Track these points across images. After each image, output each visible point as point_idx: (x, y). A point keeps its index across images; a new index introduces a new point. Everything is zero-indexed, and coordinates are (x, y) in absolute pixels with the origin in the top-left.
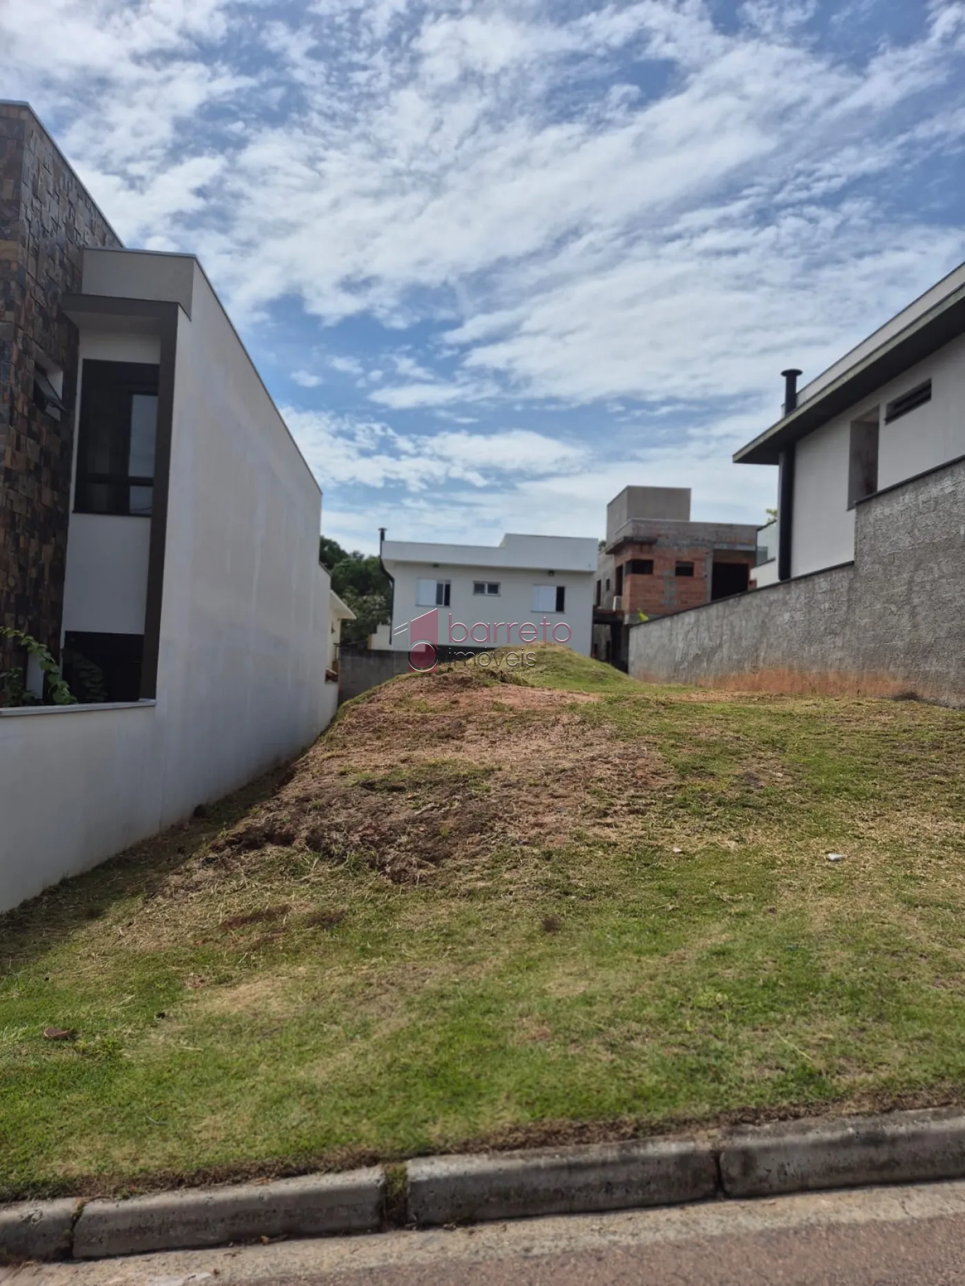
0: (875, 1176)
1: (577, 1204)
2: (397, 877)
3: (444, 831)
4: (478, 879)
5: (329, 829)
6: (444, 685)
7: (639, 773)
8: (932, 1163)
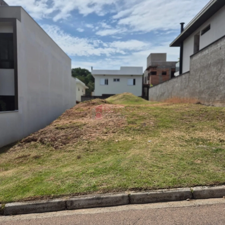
0: (98, 205)
1: (37, 211)
2: (56, 148)
3: (69, 138)
4: (72, 148)
5: (45, 138)
6: (89, 104)
7: (118, 124)
8: (110, 203)
